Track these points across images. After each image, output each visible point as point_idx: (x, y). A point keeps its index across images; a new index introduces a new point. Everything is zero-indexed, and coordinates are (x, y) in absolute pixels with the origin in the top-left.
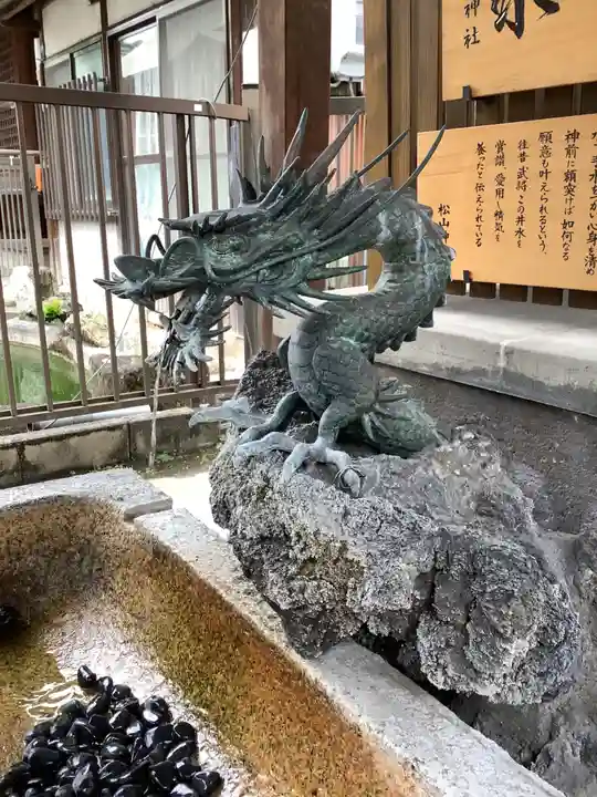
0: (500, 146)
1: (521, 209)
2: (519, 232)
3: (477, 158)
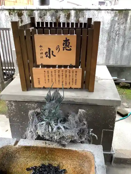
0: (48, 71)
1: (52, 79)
2: (52, 81)
3: (44, 73)
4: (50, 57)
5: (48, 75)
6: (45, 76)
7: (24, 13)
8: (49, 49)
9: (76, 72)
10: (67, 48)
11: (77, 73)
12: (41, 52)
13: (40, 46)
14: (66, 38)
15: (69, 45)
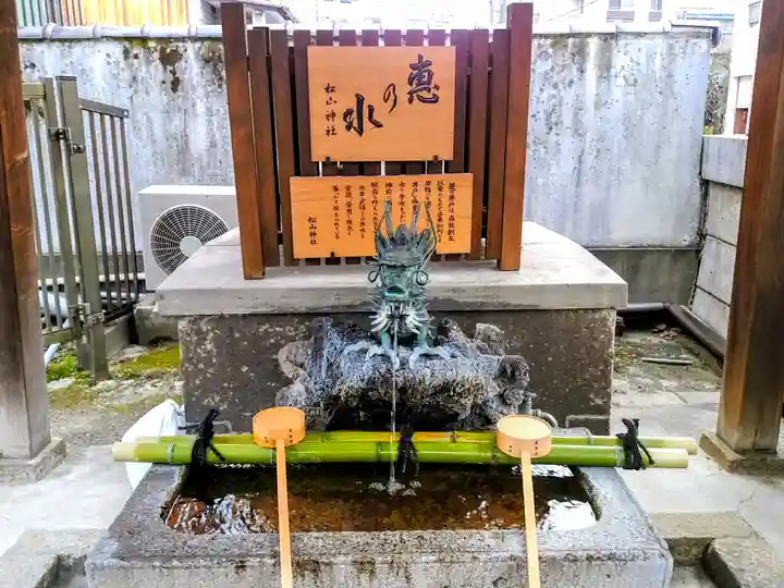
0: (348, 188)
1: (363, 218)
2: (363, 230)
3: (334, 194)
4: (360, 131)
5: (349, 204)
6: (336, 208)
7: (186, 50)
8: (360, 100)
9: (452, 186)
10: (424, 94)
11: (455, 194)
12: (330, 108)
13: (327, 89)
14: (420, 57)
15: (429, 82)
